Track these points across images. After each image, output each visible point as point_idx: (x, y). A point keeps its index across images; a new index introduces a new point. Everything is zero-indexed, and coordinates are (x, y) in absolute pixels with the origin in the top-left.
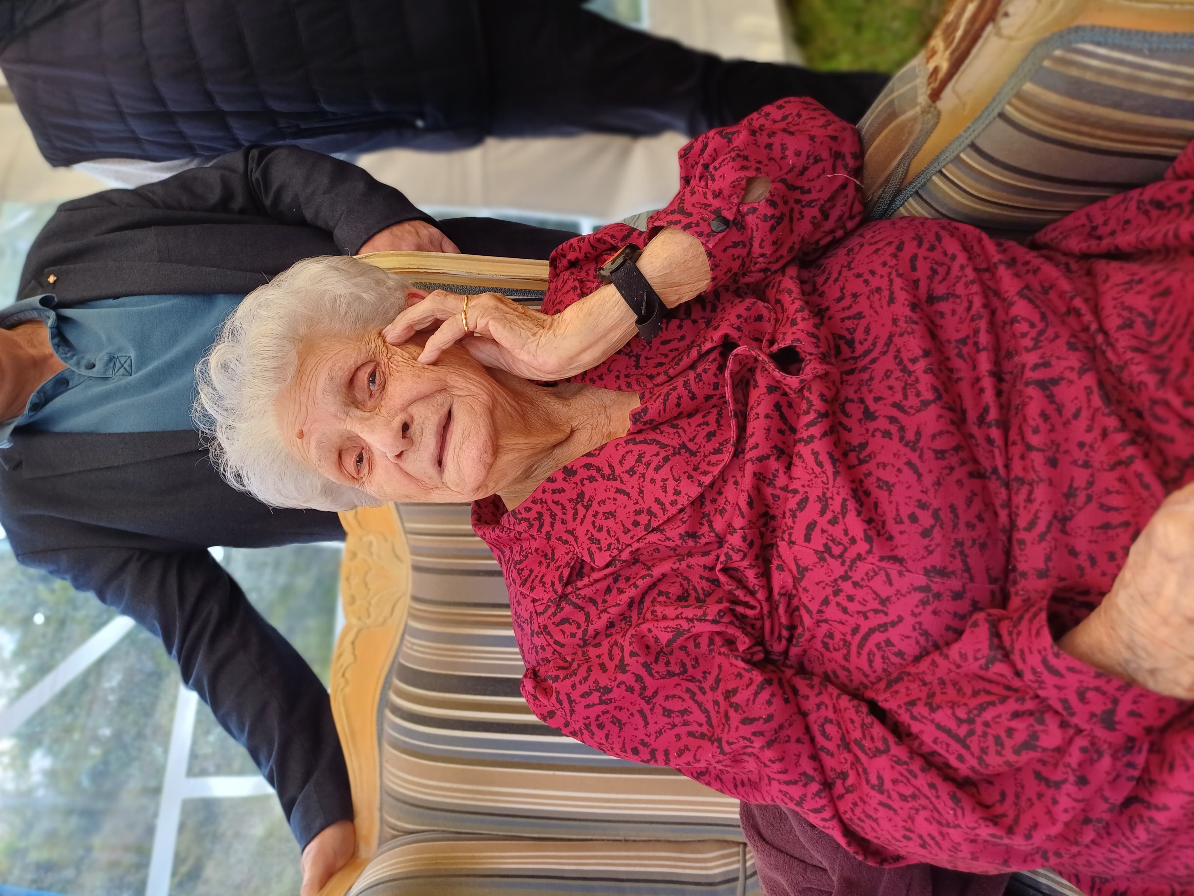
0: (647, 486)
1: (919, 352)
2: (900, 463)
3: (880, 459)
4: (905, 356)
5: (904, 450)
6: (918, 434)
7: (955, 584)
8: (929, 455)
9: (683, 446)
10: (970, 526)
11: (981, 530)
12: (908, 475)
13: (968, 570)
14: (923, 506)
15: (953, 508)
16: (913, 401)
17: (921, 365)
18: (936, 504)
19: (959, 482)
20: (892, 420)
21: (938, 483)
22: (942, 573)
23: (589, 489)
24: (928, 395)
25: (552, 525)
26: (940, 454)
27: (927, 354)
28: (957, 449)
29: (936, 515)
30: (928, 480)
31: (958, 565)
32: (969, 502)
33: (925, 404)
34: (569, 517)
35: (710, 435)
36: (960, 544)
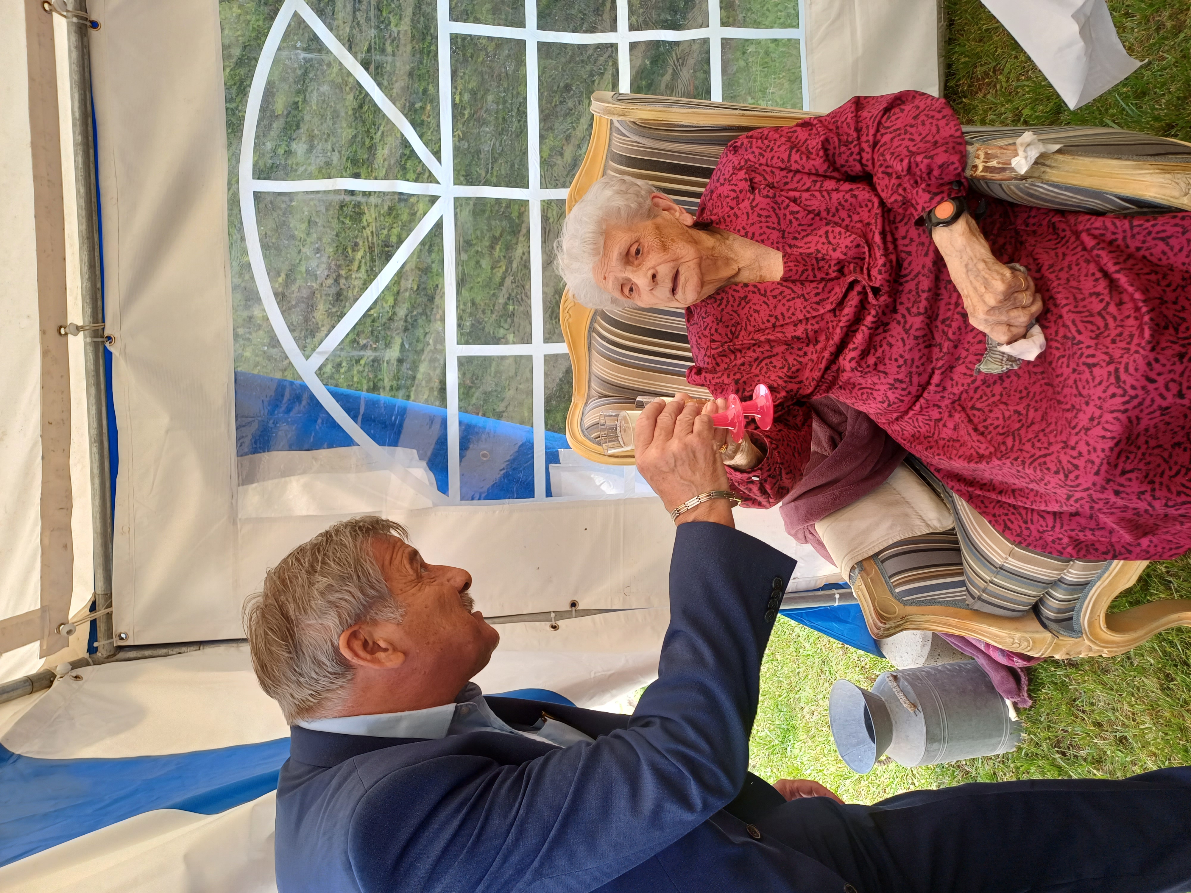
0: (780, 306)
1: (926, 288)
2: (899, 337)
3: (891, 333)
4: (921, 287)
5: (903, 332)
6: (911, 327)
7: (904, 386)
8: (912, 337)
9: (803, 295)
10: (918, 367)
11: (922, 369)
12: (900, 343)
13: (911, 381)
14: (901, 356)
15: (913, 360)
16: (914, 310)
17: (924, 295)
18: (907, 357)
19: (920, 350)
20: (904, 316)
21: (911, 350)
22: (901, 381)
23: (750, 296)
24: (922, 310)
25: (726, 306)
26: (916, 338)
27: (930, 290)
28: (924, 336)
29: (905, 361)
30: (908, 347)
31: (907, 379)
32: (921, 358)
33: (919, 314)
34: (736, 305)
35: (817, 294)
36: (911, 373)
